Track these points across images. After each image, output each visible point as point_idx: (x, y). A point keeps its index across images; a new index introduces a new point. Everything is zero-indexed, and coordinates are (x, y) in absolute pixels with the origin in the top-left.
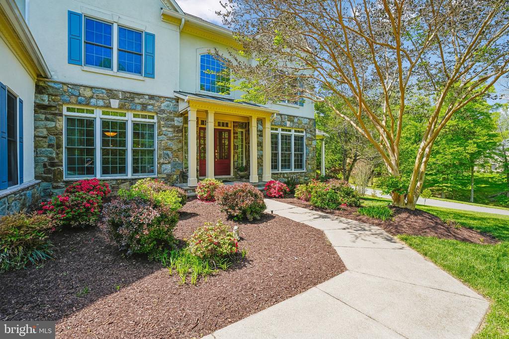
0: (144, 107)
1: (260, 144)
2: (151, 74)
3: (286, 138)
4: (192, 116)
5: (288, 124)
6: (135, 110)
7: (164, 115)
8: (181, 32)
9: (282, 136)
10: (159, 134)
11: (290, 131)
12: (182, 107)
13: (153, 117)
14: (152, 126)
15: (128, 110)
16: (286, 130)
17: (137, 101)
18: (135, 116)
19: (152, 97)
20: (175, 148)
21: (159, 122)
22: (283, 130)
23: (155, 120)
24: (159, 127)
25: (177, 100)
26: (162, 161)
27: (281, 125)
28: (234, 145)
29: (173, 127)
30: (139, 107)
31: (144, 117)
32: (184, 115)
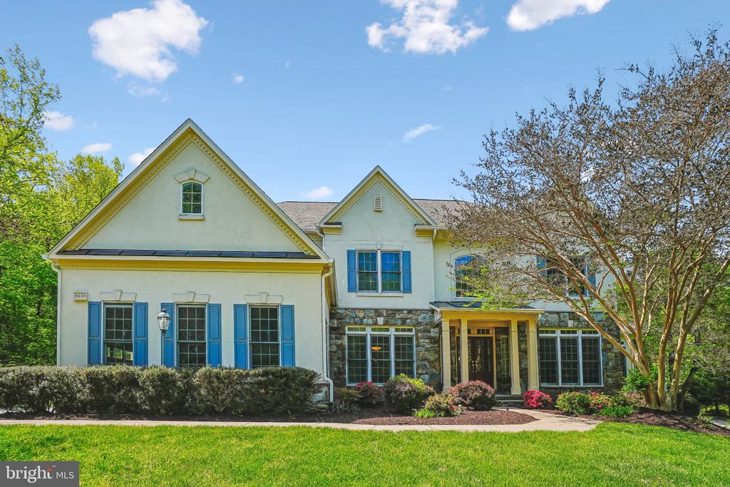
0: (404, 321)
2: (408, 290)
3: (569, 345)
4: (446, 327)
5: (570, 323)
6: (396, 325)
7: (422, 327)
8: (435, 242)
9: (562, 340)
10: (417, 346)
11: (574, 332)
12: (437, 317)
13: (410, 330)
14: (410, 339)
15: (391, 325)
16: (569, 332)
17: (398, 316)
18: (397, 330)
19: (410, 311)
20: (432, 358)
21: (417, 334)
22: (562, 332)
23: (413, 333)
24: (417, 339)
25: (433, 311)
26: (420, 371)
27: (559, 326)
29: (430, 338)
30: (399, 322)
31: (404, 330)
32: (439, 325)
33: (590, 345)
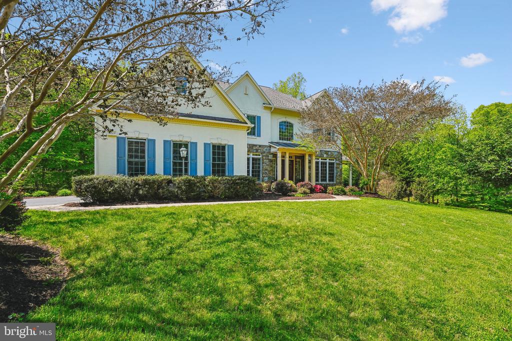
0: (257, 151)
1: (310, 168)
2: (259, 135)
3: (324, 164)
4: (279, 155)
5: (325, 155)
6: (253, 152)
7: (265, 154)
8: (272, 113)
9: (321, 163)
10: (263, 163)
11: (326, 160)
12: (273, 150)
13: (260, 155)
14: (259, 159)
15: (250, 152)
16: (324, 159)
17: (254, 148)
18: (253, 155)
19: (260, 146)
20: (269, 169)
21: (262, 157)
22: (322, 159)
23: (261, 157)
24: (263, 160)
25: (270, 146)
26: (264, 175)
27: (321, 157)
28: (295, 168)
29: (269, 159)
30: (255, 151)
31: (256, 155)
32: (275, 155)
33: (331, 164)
